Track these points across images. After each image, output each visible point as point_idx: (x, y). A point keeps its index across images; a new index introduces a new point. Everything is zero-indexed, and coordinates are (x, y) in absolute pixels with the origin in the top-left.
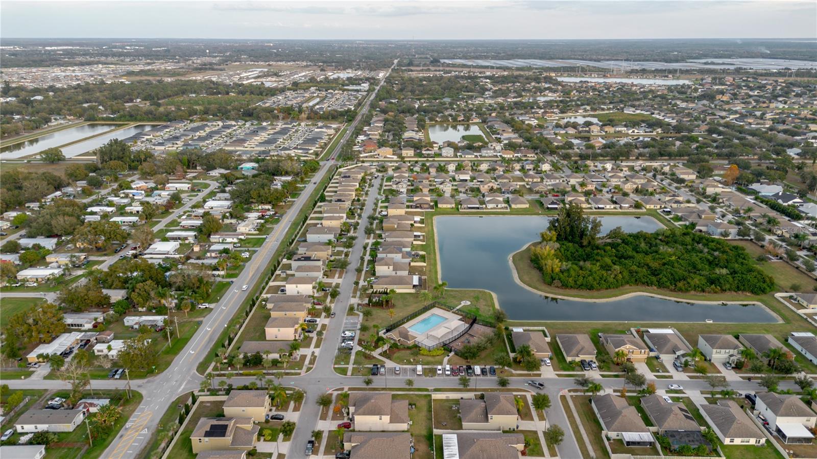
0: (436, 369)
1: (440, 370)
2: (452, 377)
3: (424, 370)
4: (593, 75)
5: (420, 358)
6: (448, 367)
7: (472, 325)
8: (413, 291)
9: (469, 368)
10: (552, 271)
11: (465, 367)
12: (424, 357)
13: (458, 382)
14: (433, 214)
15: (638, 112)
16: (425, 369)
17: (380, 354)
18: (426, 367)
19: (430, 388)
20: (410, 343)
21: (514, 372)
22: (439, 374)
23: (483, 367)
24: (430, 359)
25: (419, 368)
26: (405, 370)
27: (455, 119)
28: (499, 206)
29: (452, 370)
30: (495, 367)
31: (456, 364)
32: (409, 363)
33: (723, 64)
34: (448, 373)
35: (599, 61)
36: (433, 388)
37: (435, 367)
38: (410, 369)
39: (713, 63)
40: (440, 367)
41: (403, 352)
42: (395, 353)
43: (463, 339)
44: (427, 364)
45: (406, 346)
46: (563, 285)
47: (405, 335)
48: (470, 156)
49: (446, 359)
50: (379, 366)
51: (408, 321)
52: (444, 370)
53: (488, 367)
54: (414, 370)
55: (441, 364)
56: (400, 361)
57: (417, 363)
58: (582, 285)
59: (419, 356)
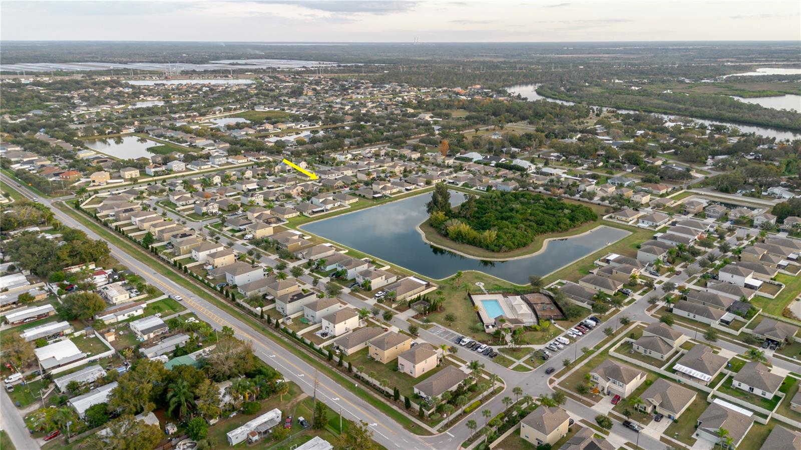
4: (154, 78)
8: (431, 290)
15: (267, 109)
27: (102, 133)
28: (336, 205)
33: (246, 64)
35: (126, 63)
39: (237, 64)
48: (206, 167)
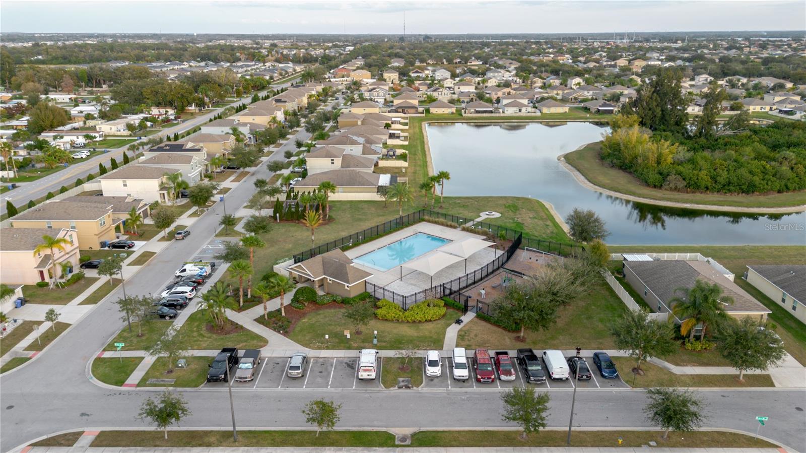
0: (422, 360)
1: (433, 363)
2: (475, 389)
3: (383, 365)
5: (375, 328)
6: (460, 356)
7: (511, 252)
8: (377, 197)
9: (527, 358)
10: (659, 163)
11: (513, 353)
12: (388, 326)
13: (501, 407)
14: (422, 120)
16: (388, 360)
17: (260, 320)
18: (391, 353)
19: (399, 431)
20: (352, 288)
21: (677, 370)
22: (432, 378)
23: (573, 353)
24: (407, 331)
25: (368, 357)
26: (324, 364)
27: (450, 61)
28: (524, 110)
29: (473, 363)
30: (612, 353)
31: (483, 345)
32: (341, 343)
34: (462, 373)
36: (408, 431)
37: (420, 353)
38: (340, 361)
40: (433, 355)
41: (331, 312)
42: (304, 315)
43: (495, 280)
44: (396, 344)
45: (340, 294)
46: (688, 186)
47: (341, 271)
49: (452, 332)
50: (241, 353)
51: (356, 245)
52: (449, 363)
53: (586, 354)
54: (352, 365)
55: (438, 344)
56: (313, 339)
57: (365, 342)
58: (729, 183)
59: (373, 323)
